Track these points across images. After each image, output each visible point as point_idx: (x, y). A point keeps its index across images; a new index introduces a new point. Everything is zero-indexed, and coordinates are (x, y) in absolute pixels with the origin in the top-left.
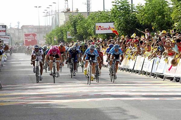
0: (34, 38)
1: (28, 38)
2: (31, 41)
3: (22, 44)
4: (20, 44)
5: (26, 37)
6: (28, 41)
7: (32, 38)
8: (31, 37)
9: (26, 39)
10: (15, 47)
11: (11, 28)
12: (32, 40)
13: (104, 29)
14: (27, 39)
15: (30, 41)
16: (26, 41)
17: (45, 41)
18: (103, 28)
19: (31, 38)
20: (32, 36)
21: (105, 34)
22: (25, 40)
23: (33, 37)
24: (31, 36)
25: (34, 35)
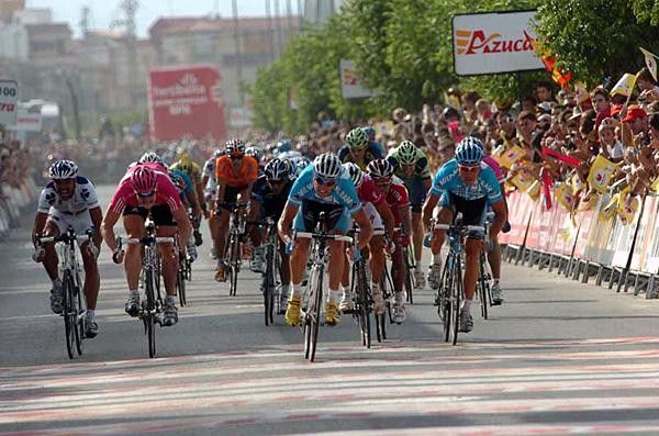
0: (208, 94)
1: (169, 97)
2: (187, 110)
3: (137, 129)
4: (126, 129)
5: (163, 92)
6: (174, 111)
7: (194, 96)
8: (187, 91)
9: (159, 103)
10: (95, 152)
11: (87, 34)
12: (193, 106)
13: (500, 47)
14: (168, 102)
15: (181, 116)
16: (162, 113)
17: (251, 114)
18: (498, 44)
19: (185, 96)
20: (195, 80)
21: (511, 73)
22: (156, 109)
23: (202, 90)
24: (191, 86)
25: (206, 77)
